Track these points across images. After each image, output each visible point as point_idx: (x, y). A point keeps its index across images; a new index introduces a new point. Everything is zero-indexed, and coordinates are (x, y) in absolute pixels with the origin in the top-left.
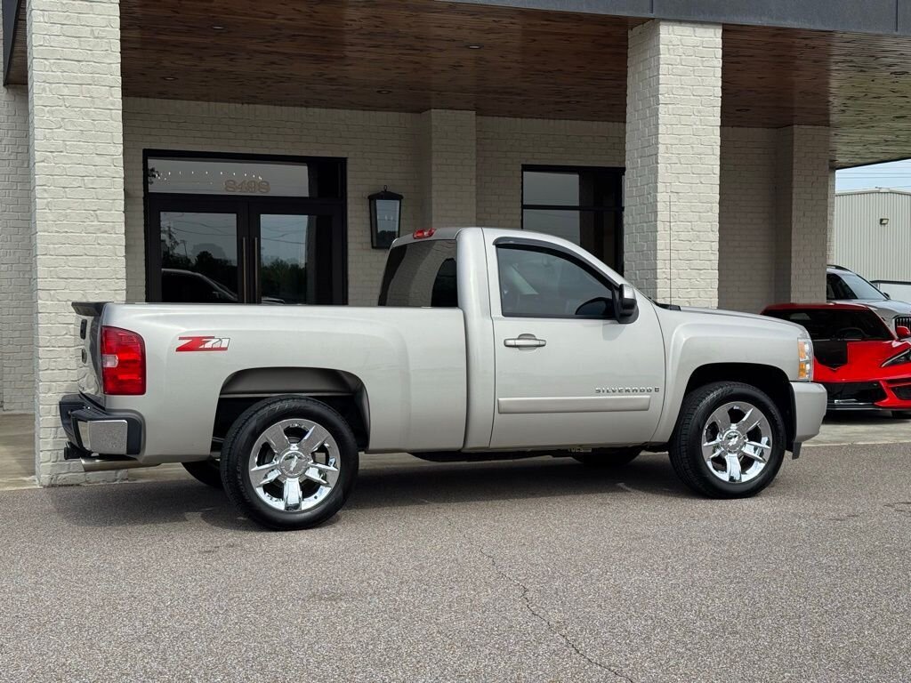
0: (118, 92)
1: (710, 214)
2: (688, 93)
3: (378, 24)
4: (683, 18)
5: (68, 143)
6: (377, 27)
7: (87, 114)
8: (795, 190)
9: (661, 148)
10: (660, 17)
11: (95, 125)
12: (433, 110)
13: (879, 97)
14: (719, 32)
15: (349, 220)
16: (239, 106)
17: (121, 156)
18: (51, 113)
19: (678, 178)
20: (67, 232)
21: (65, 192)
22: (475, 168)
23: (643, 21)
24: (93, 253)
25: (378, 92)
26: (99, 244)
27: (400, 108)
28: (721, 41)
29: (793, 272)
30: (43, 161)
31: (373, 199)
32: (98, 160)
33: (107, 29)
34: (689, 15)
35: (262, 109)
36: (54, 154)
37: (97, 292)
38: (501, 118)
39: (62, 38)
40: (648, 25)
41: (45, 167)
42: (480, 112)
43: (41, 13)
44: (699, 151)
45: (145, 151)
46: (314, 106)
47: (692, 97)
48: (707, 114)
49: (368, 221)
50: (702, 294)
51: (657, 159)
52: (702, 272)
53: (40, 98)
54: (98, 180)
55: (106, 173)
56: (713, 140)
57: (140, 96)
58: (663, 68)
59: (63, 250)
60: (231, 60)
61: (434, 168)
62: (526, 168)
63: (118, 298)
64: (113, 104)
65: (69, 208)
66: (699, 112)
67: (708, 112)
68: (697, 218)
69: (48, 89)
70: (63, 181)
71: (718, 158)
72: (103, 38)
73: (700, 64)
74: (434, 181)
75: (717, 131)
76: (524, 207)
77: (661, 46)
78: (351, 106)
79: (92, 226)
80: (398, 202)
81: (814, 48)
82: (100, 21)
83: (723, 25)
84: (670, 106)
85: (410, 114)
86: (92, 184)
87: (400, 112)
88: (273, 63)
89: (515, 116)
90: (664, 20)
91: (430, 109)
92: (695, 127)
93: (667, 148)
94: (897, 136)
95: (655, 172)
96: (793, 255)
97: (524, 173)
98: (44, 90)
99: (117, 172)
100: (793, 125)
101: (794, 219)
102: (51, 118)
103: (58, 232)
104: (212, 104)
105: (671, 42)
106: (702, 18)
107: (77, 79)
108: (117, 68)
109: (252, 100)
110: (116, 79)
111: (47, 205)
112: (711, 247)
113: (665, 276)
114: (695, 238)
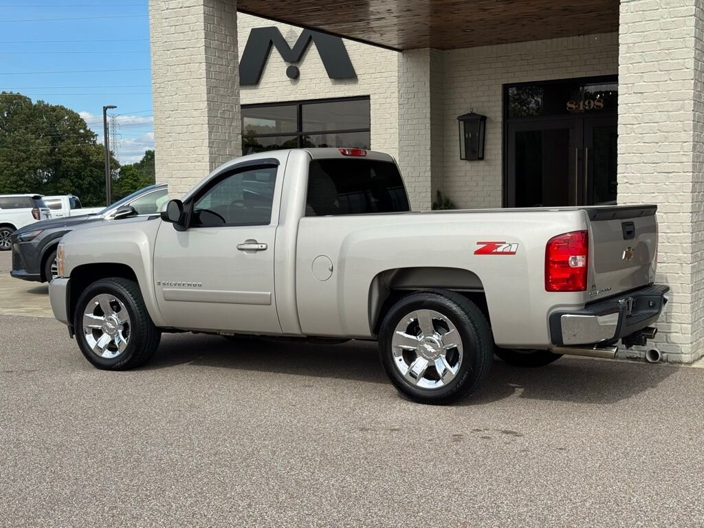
1: (681, 112)
5: (180, 104)
7: (189, 83)
11: (192, 90)
18: (171, 85)
19: (642, 77)
20: (181, 163)
21: (179, 136)
26: (197, 170)
30: (169, 117)
32: (196, 114)
33: (197, 24)
36: (175, 112)
39: (176, 35)
41: (170, 121)
45: (503, 85)
50: (671, 199)
52: (671, 175)
54: (195, 127)
55: (199, 121)
56: (685, 32)
59: (180, 174)
64: (201, 75)
68: (665, 118)
70: (178, 129)
72: (195, 30)
79: (193, 158)
86: (192, 130)
93: (628, 47)
99: (204, 120)
102: (173, 89)
104: (555, 40)
107: (183, 61)
111: (171, 146)
112: (682, 147)
113: (627, 181)
114: (663, 139)
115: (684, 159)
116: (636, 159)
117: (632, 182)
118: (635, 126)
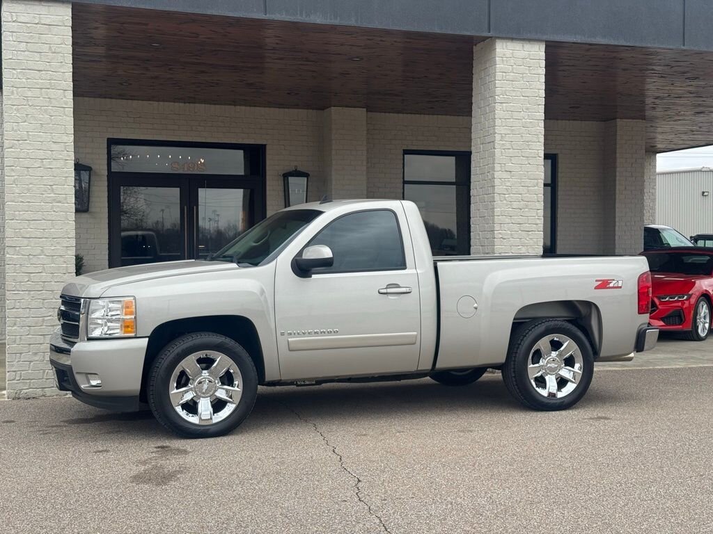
0: (70, 94)
1: (536, 188)
2: (519, 94)
3: (277, 41)
4: (514, 36)
5: (30, 133)
6: (277, 44)
7: (46, 111)
8: (618, 169)
9: (498, 137)
10: (497, 36)
11: (51, 120)
12: (333, 108)
13: (681, 97)
14: (543, 47)
15: (268, 193)
16: (182, 104)
17: (73, 144)
18: (18, 110)
19: (511, 160)
20: (29, 202)
21: (28, 171)
22: (366, 152)
23: (484, 39)
24: (49, 218)
25: (288, 94)
26: (54, 211)
27: (308, 106)
28: (544, 54)
29: (617, 233)
30: (11, 148)
31: (286, 176)
32: (54, 147)
33: (63, 46)
34: (519, 34)
35: (200, 107)
36: (20, 142)
37: (53, 248)
38: (387, 114)
39: (26, 53)
40: (487, 42)
41: (13, 152)
42: (370, 109)
43: (11, 34)
44: (527, 140)
45: (108, 139)
46: (240, 105)
47: (522, 98)
48: (534, 111)
49: (282, 194)
51: (494, 145)
52: (530, 233)
53: (9, 99)
54: (54, 162)
55: (61, 156)
56: (538, 131)
57: (105, 98)
58: (499, 75)
59: (27, 215)
60: (170, 69)
61: (333, 152)
62: (406, 152)
63: (69, 252)
64: (66, 104)
65: (31, 184)
66: (527, 109)
67: (534, 109)
68: (526, 191)
69: (15, 92)
70: (26, 163)
71: (543, 145)
72: (58, 53)
73: (527, 72)
74: (334, 162)
75: (542, 124)
76: (405, 182)
77: (497, 58)
78: (269, 104)
79: (49, 197)
80: (306, 179)
81: (621, 59)
82: (56, 39)
83: (546, 41)
84: (504, 105)
85: (315, 111)
86: (50, 165)
87: (308, 109)
88: (203, 72)
89: (399, 112)
90: (499, 38)
91: (330, 107)
92: (524, 120)
93: (502, 136)
94: (700, 127)
95: (493, 155)
96: (617, 220)
97: (405, 156)
98: (12, 93)
99: (69, 156)
100: (616, 118)
101: (617, 192)
102: (18, 115)
103: (23, 202)
104: (161, 103)
105: (504, 55)
106: (529, 36)
107: (38, 84)
108: (69, 76)
109: (192, 100)
110: (69, 84)
111: (14, 182)
112: (537, 214)
113: (501, 236)
114: (525, 206)
115: (538, 222)
116: (507, 220)
117: (505, 237)
118: (507, 196)
